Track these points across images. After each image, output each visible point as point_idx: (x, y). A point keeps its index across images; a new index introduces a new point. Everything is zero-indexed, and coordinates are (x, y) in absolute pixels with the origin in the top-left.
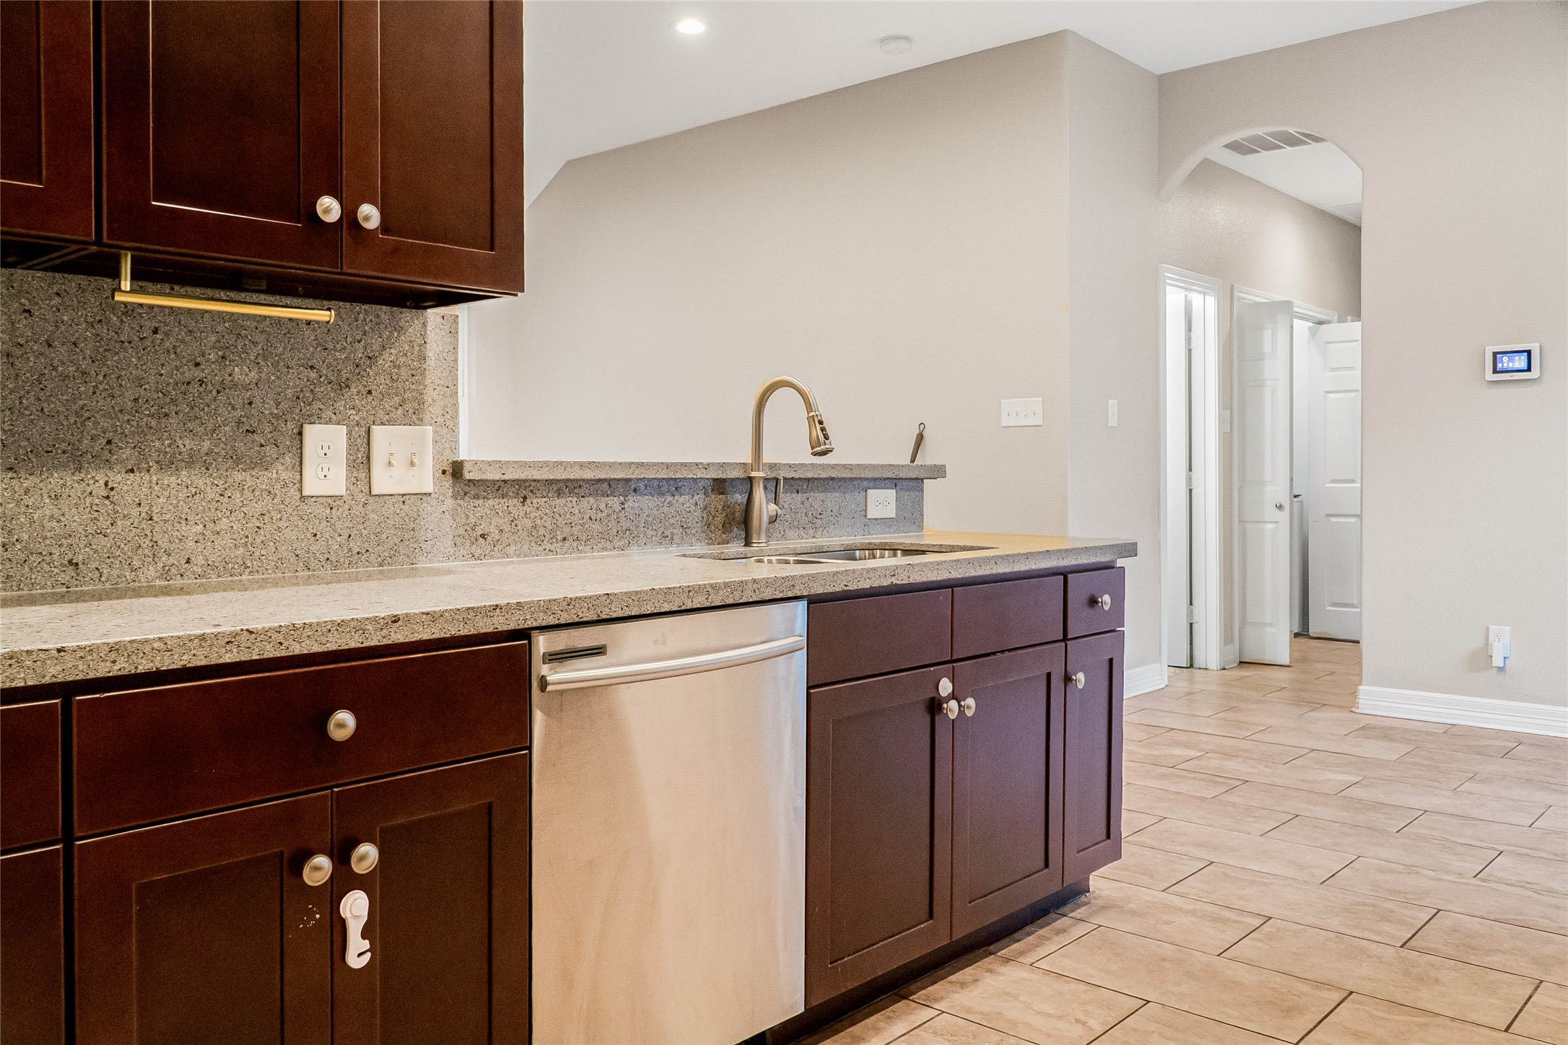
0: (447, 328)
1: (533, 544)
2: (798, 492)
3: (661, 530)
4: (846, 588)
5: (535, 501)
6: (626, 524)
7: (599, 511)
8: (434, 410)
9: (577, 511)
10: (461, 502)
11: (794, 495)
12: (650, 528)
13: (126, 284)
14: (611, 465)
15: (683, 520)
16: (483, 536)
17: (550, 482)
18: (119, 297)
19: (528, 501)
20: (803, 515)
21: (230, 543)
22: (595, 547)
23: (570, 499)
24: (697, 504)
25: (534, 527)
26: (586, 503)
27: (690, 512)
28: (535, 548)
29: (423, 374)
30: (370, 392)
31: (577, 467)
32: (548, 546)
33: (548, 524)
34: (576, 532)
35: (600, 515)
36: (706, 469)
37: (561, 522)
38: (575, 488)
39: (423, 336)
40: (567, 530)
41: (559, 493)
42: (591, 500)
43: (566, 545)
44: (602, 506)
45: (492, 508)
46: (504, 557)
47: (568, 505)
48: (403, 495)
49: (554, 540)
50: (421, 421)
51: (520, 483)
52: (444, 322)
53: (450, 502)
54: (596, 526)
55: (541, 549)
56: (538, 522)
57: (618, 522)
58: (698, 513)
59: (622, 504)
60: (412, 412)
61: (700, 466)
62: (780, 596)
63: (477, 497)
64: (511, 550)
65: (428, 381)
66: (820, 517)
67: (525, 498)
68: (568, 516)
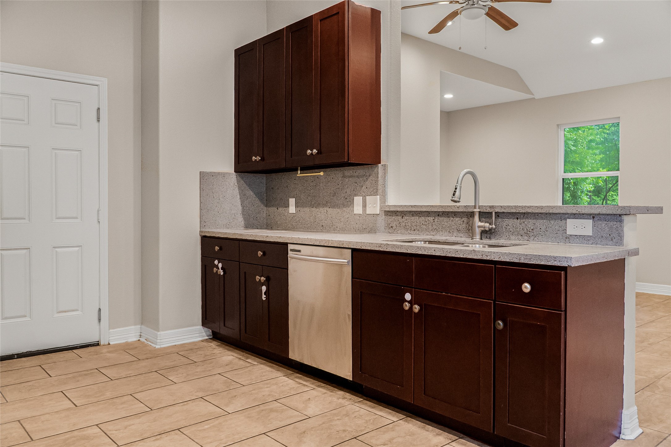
0: (383, 168)
1: (405, 231)
2: (517, 219)
3: (449, 230)
4: (361, 248)
5: (406, 217)
6: (435, 227)
7: (425, 222)
8: (380, 191)
9: (418, 221)
10: (386, 217)
11: (515, 220)
12: (444, 229)
13: (299, 172)
14: (421, 206)
15: (458, 227)
16: (392, 227)
17: (410, 212)
18: (298, 175)
19: (404, 217)
20: (521, 229)
21: (343, 224)
22: (424, 234)
23: (416, 217)
24: (463, 222)
25: (405, 225)
26: (421, 219)
27: (461, 224)
28: (406, 232)
29: (378, 182)
30: (367, 188)
31: (410, 207)
32: (409, 232)
33: (409, 225)
34: (418, 228)
35: (426, 223)
36: (458, 208)
37: (413, 224)
38: (418, 214)
39: (378, 171)
40: (415, 227)
41: (413, 215)
42: (423, 218)
43: (415, 232)
44: (427, 220)
45: (394, 219)
46: (397, 234)
47: (416, 219)
48: (373, 214)
49: (411, 230)
50: (377, 195)
51: (402, 212)
52: (382, 167)
53: (384, 216)
54: (424, 227)
55: (407, 232)
56: (407, 224)
57: (432, 226)
58: (464, 225)
59: (434, 220)
60: (375, 193)
61: (456, 207)
62: (339, 246)
63: (390, 216)
64: (399, 232)
65: (379, 183)
66: (533, 231)
67: (403, 216)
68: (415, 223)
